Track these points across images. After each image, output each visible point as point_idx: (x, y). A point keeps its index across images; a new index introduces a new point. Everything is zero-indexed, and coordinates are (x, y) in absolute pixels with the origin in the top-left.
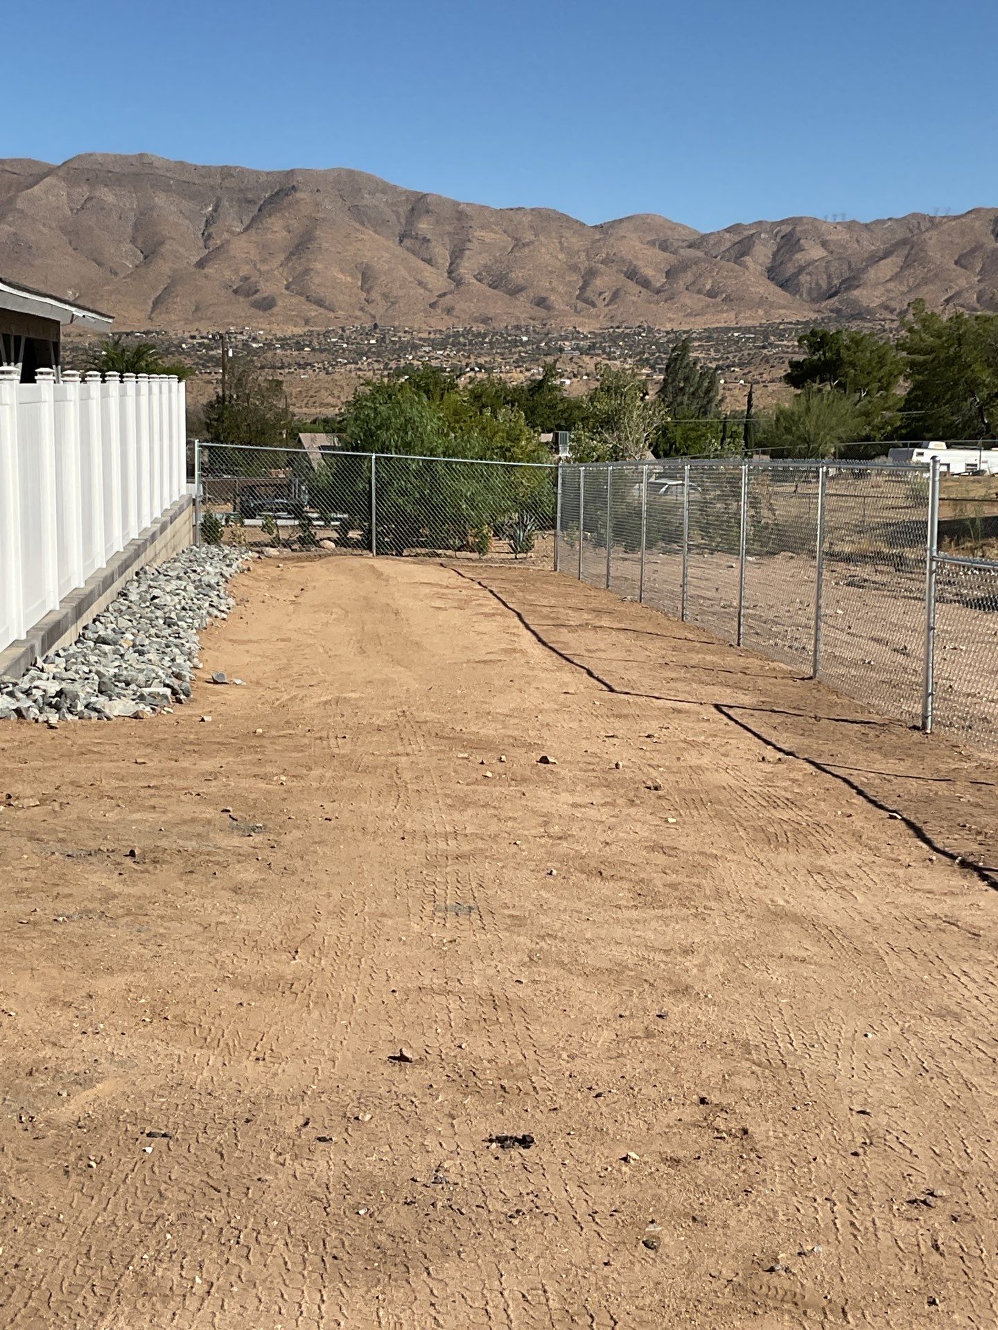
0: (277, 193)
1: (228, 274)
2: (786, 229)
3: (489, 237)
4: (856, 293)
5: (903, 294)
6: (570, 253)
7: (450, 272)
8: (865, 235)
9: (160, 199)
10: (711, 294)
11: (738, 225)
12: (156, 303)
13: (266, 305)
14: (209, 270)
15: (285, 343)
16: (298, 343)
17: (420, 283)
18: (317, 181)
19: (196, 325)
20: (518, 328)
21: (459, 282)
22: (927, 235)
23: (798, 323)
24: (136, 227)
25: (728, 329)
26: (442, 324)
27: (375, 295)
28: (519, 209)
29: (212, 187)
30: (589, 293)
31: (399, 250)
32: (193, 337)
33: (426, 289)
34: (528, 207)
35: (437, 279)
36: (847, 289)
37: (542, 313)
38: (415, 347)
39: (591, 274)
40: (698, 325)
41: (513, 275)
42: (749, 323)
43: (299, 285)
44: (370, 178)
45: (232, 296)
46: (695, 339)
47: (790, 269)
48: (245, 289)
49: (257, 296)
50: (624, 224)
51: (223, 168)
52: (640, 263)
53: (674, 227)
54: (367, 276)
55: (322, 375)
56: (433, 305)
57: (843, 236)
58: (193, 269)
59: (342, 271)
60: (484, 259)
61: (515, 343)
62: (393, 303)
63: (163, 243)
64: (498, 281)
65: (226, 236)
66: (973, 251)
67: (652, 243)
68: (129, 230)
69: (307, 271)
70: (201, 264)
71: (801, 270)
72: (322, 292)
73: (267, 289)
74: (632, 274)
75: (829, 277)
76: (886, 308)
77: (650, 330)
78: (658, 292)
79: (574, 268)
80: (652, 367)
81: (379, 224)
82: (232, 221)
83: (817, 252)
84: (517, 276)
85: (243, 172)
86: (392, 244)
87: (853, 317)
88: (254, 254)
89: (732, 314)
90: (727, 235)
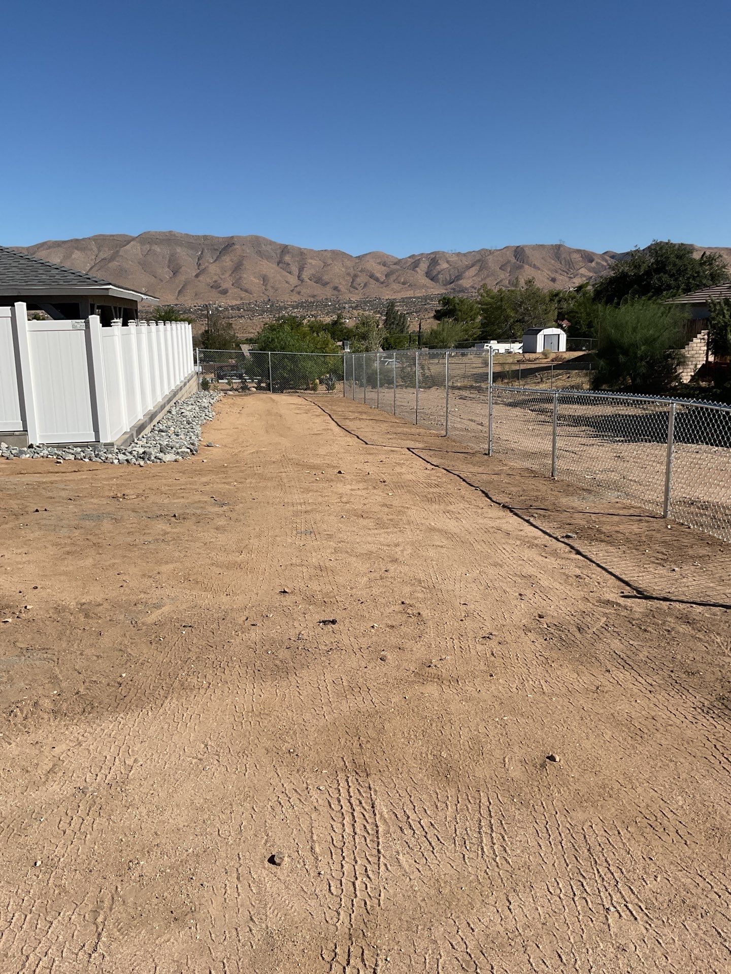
0: (227, 246)
1: (208, 280)
2: (433, 256)
3: (313, 262)
4: (461, 281)
5: (479, 281)
6: (347, 268)
7: (299, 277)
8: (464, 259)
9: (179, 250)
10: (404, 283)
11: (414, 255)
12: (180, 292)
13: (225, 292)
14: (201, 278)
15: (233, 308)
16: (238, 307)
17: (287, 282)
18: (243, 241)
19: (196, 301)
20: (327, 299)
21: (302, 281)
22: (489, 257)
23: (438, 294)
24: (169, 261)
25: (411, 298)
26: (296, 298)
27: (268, 287)
28: (325, 250)
29: (200, 244)
30: (354, 285)
31: (277, 268)
32: (195, 306)
33: (289, 284)
34: (329, 249)
35: (293, 280)
36: (458, 280)
37: (336, 293)
38: (286, 308)
39: (356, 276)
40: (399, 296)
41: (324, 278)
42: (419, 295)
43: (237, 284)
44: (264, 239)
45: (210, 289)
46: (398, 302)
47: (435, 272)
48: (215, 286)
49: (220, 289)
50: (368, 256)
51: (204, 236)
52: (375, 272)
53: (388, 256)
54: (265, 279)
55: (249, 320)
56: (292, 291)
57: (455, 259)
58: (193, 278)
59: (255, 277)
60: (312, 271)
61: (326, 305)
62: (276, 290)
63: (181, 268)
64: (318, 280)
65: (207, 264)
66: (506, 264)
67: (379, 263)
68: (167, 262)
69: (240, 278)
70: (197, 276)
71: (439, 273)
72: (247, 286)
73: (225, 286)
74: (372, 276)
75: (450, 275)
76: (473, 287)
77: (380, 299)
78: (382, 283)
79: (349, 274)
80: (381, 314)
81: (269, 258)
82: (209, 257)
83: (445, 266)
84: (326, 278)
85: (212, 237)
86: (275, 266)
87: (460, 291)
88: (218, 271)
89: (412, 292)
90: (409, 259)
